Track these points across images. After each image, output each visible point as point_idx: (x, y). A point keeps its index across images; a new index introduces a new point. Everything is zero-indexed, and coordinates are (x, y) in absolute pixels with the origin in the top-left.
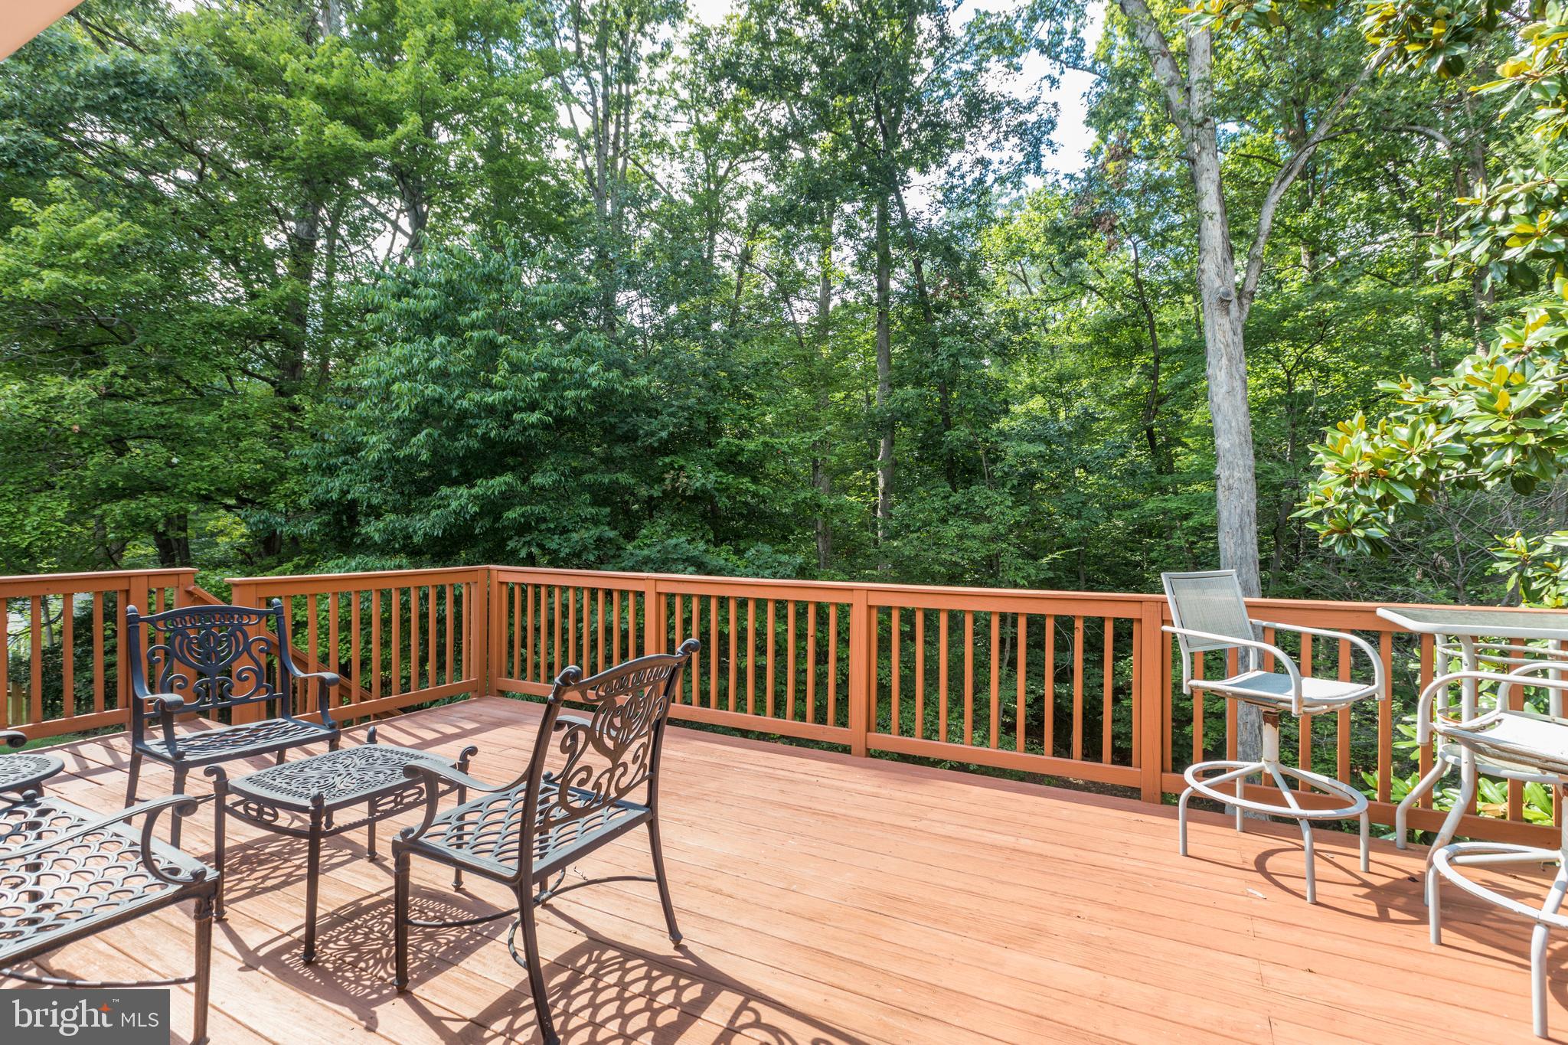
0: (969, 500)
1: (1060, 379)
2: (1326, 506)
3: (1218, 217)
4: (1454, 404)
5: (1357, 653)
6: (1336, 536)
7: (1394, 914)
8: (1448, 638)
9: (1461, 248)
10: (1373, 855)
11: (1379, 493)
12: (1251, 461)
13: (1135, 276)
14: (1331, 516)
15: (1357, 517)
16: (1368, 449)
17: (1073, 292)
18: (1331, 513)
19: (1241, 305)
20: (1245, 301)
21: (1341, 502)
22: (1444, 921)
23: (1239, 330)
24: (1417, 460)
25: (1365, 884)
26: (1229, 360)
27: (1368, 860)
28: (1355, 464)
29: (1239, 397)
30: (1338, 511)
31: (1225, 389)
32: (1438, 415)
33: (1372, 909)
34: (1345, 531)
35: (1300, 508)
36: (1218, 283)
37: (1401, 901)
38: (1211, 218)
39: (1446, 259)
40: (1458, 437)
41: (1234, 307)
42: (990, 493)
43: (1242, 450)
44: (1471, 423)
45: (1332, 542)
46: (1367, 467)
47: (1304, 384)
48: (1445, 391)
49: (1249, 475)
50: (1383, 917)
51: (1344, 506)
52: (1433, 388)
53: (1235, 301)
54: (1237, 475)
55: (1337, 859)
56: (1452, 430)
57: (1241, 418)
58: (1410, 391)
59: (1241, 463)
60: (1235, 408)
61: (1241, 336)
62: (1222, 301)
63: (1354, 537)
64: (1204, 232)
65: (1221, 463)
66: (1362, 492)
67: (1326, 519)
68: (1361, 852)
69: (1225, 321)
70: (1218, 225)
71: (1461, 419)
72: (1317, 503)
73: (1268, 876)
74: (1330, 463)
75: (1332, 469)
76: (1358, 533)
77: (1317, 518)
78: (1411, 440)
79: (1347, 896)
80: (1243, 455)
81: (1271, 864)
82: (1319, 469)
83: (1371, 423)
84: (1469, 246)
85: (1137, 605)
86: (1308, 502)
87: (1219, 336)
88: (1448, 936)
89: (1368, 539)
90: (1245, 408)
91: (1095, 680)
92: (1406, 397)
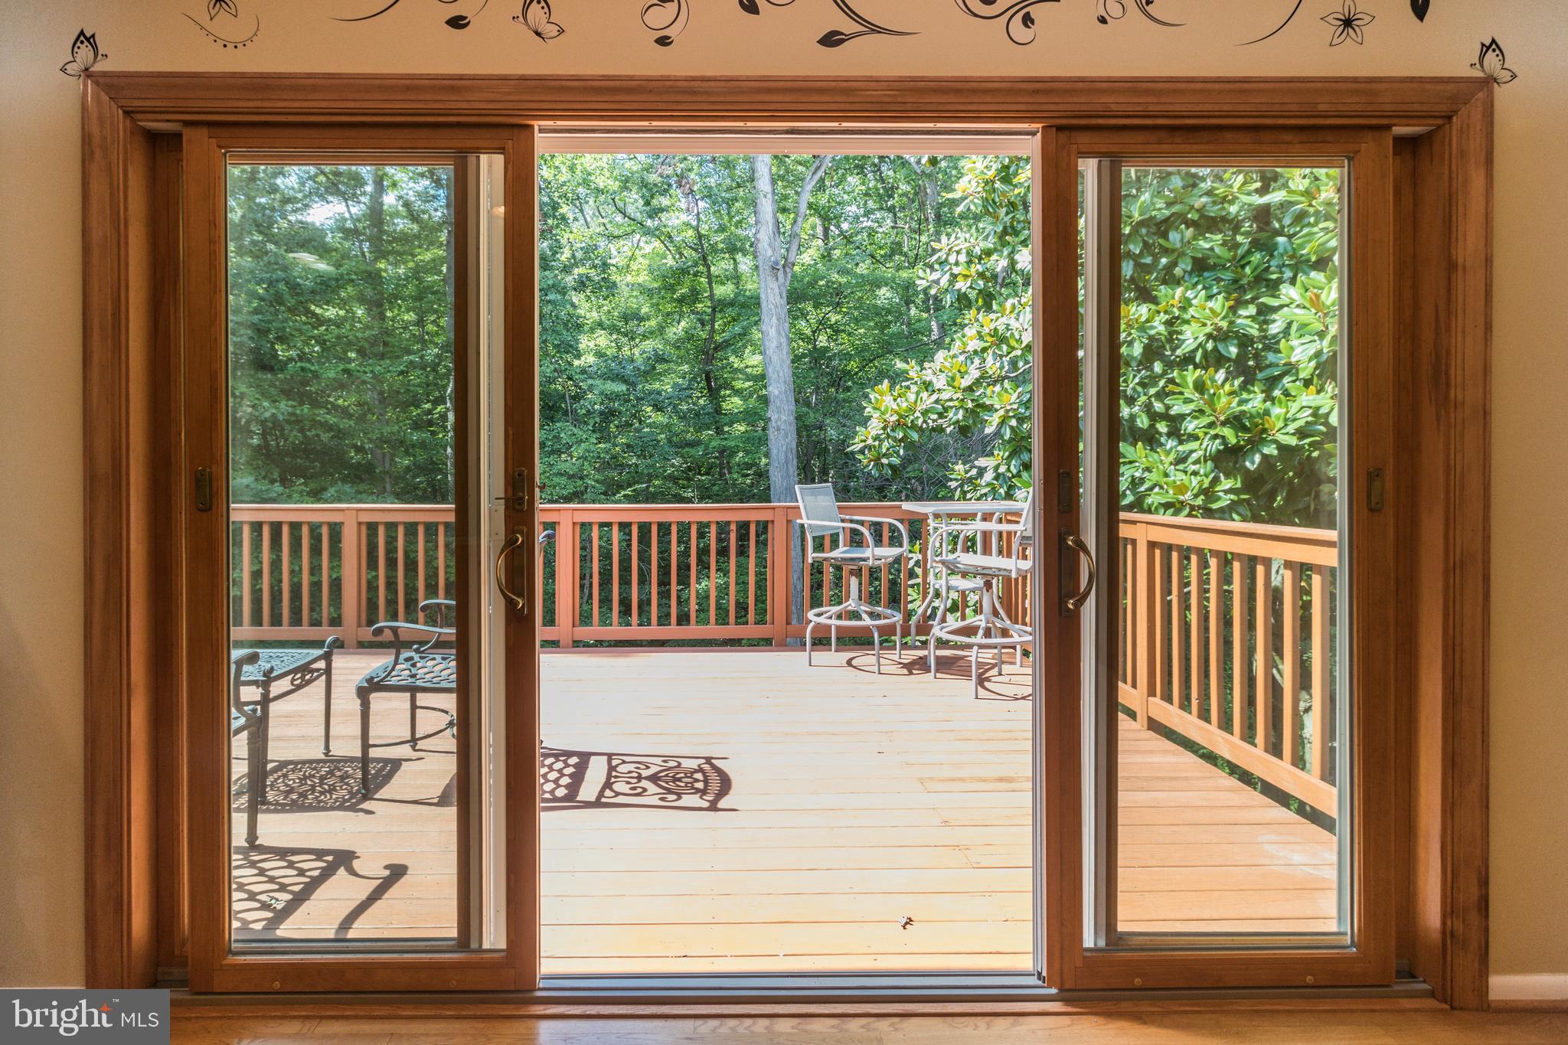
0: (555, 437)
1: (626, 318)
2: (867, 443)
3: (770, 196)
4: (934, 380)
5: (893, 529)
6: (872, 463)
7: (914, 672)
8: (937, 516)
9: (935, 276)
10: (902, 652)
11: (901, 435)
12: (793, 407)
13: (697, 229)
14: (870, 449)
15: (884, 451)
16: (895, 407)
17: (634, 231)
18: (870, 447)
19: (785, 273)
20: (788, 270)
21: (875, 440)
22: (937, 671)
23: (784, 295)
24: (919, 415)
25: (900, 663)
26: (778, 320)
27: (900, 654)
28: (887, 416)
29: (785, 352)
30: (874, 446)
31: (774, 344)
32: (927, 386)
33: (905, 671)
34: (877, 460)
35: (853, 444)
36: (769, 253)
37: (917, 667)
38: (765, 196)
39: (928, 281)
40: (937, 401)
41: (780, 274)
42: (576, 431)
43: (787, 397)
44: (944, 393)
45: (870, 467)
46: (895, 418)
47: (822, 341)
48: (930, 371)
49: (792, 418)
50: (911, 673)
51: (877, 443)
52: (925, 369)
53: (782, 269)
54: (783, 418)
55: (885, 656)
56: (935, 397)
57: (786, 370)
58: (912, 368)
59: (786, 408)
60: (783, 361)
61: (785, 300)
62: (773, 268)
63: (882, 464)
64: (759, 205)
65: (771, 407)
66: (892, 434)
67: (866, 452)
68: (897, 652)
69: (774, 285)
70: (770, 202)
71: (939, 390)
72: (862, 441)
73: (855, 667)
74: (876, 414)
75: (877, 418)
76: (885, 461)
77: (862, 452)
78: (916, 402)
79: (894, 669)
80: (788, 401)
81: (854, 662)
82: (870, 418)
83: (892, 388)
84: (939, 276)
85: (772, 511)
86: (856, 440)
87: (771, 298)
88: (938, 675)
89: (890, 466)
90: (789, 362)
91: (665, 610)
92: (911, 373)
